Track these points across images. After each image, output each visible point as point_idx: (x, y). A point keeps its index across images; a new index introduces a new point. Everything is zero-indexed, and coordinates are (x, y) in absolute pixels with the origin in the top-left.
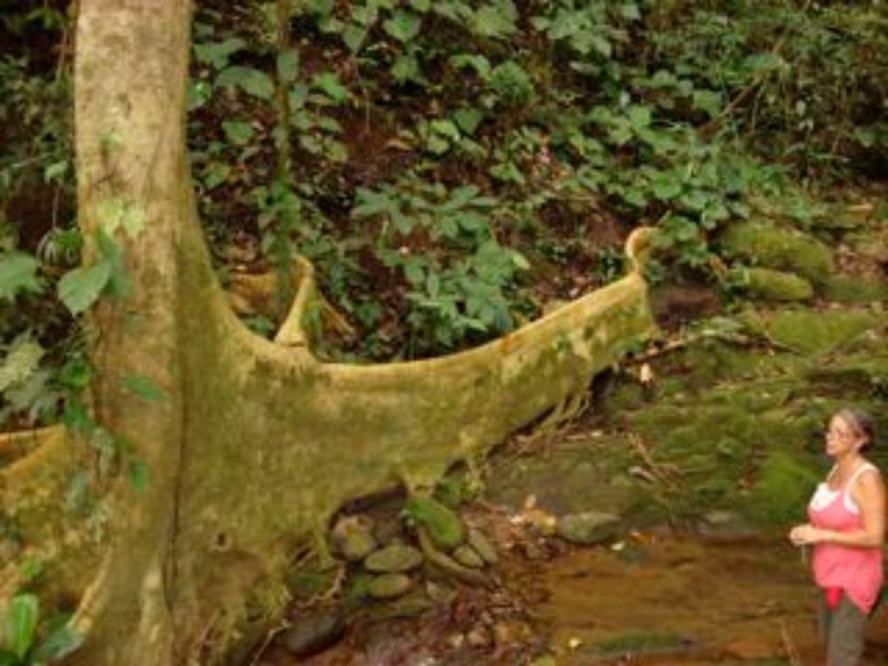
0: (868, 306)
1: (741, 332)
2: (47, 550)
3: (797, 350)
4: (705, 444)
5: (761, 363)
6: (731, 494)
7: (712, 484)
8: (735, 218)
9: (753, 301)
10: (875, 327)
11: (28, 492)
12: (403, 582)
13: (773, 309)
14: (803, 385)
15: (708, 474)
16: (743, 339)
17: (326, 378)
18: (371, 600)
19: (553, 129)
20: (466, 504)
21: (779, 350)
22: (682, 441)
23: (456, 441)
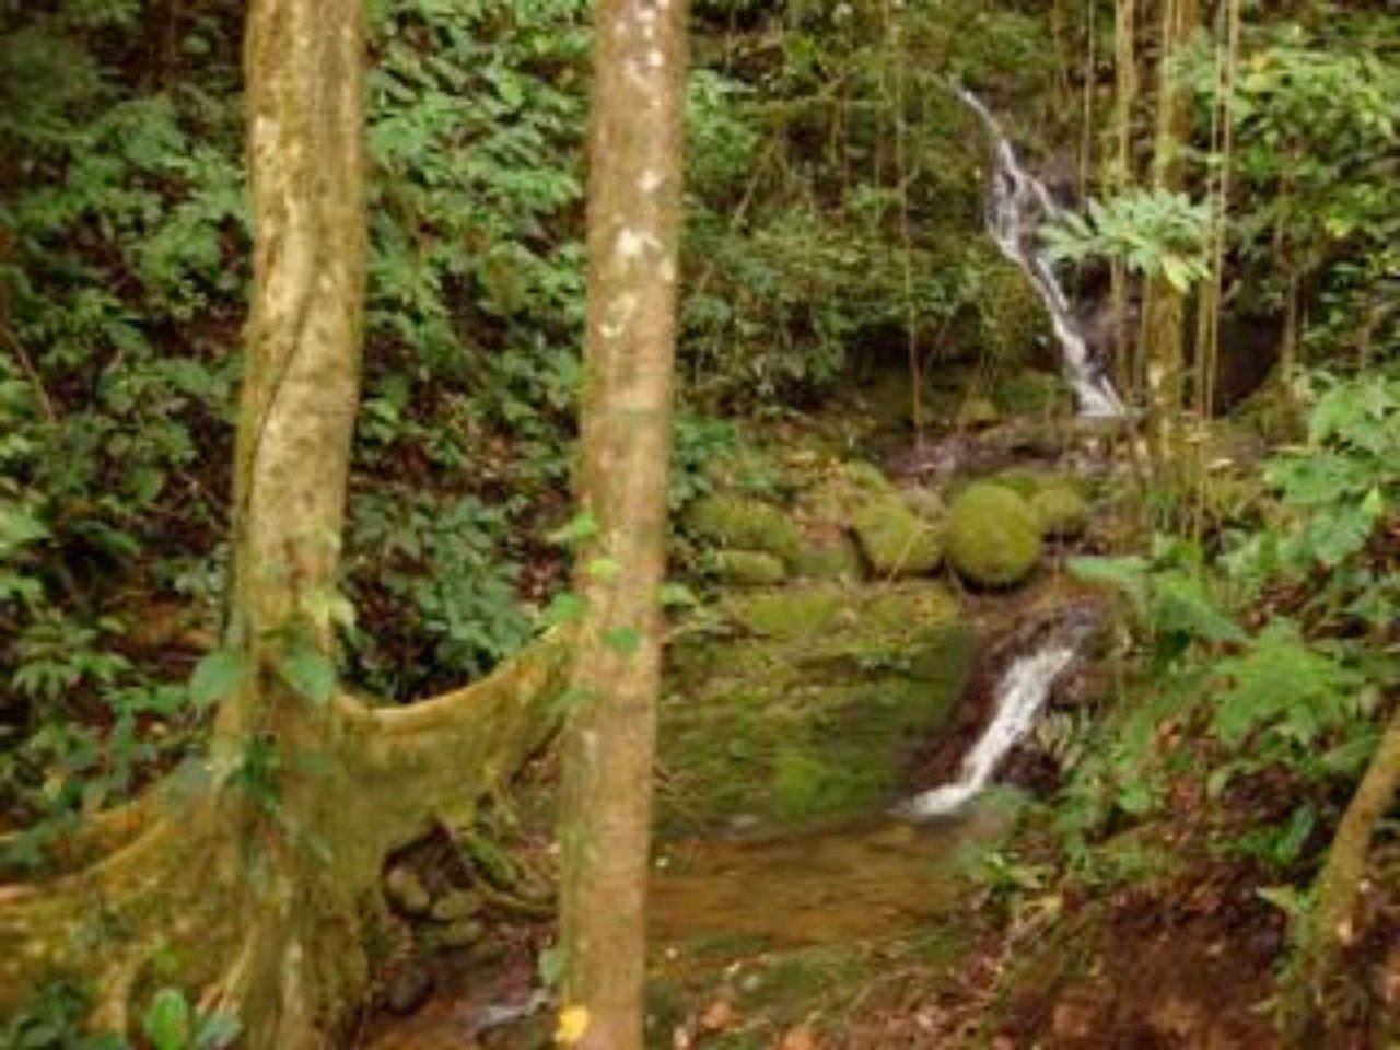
0: (837, 580)
1: (724, 623)
2: (150, 942)
3: (782, 636)
4: (715, 748)
5: (748, 654)
6: (749, 796)
7: (731, 787)
8: (699, 493)
9: (728, 584)
10: (852, 605)
11: (132, 884)
12: (473, 929)
13: (746, 593)
14: (795, 674)
15: (723, 778)
16: (727, 630)
17: (376, 726)
18: (446, 950)
19: (475, 390)
20: (508, 840)
21: (763, 638)
22: (692, 748)
23: (480, 773)
